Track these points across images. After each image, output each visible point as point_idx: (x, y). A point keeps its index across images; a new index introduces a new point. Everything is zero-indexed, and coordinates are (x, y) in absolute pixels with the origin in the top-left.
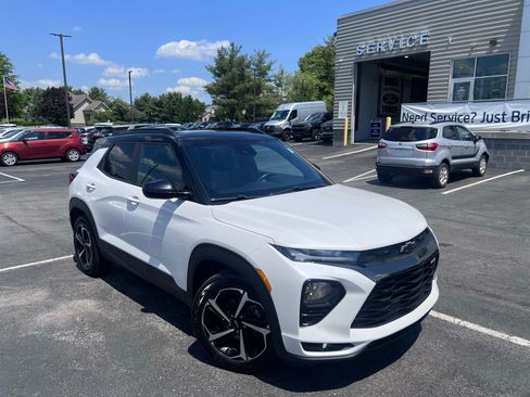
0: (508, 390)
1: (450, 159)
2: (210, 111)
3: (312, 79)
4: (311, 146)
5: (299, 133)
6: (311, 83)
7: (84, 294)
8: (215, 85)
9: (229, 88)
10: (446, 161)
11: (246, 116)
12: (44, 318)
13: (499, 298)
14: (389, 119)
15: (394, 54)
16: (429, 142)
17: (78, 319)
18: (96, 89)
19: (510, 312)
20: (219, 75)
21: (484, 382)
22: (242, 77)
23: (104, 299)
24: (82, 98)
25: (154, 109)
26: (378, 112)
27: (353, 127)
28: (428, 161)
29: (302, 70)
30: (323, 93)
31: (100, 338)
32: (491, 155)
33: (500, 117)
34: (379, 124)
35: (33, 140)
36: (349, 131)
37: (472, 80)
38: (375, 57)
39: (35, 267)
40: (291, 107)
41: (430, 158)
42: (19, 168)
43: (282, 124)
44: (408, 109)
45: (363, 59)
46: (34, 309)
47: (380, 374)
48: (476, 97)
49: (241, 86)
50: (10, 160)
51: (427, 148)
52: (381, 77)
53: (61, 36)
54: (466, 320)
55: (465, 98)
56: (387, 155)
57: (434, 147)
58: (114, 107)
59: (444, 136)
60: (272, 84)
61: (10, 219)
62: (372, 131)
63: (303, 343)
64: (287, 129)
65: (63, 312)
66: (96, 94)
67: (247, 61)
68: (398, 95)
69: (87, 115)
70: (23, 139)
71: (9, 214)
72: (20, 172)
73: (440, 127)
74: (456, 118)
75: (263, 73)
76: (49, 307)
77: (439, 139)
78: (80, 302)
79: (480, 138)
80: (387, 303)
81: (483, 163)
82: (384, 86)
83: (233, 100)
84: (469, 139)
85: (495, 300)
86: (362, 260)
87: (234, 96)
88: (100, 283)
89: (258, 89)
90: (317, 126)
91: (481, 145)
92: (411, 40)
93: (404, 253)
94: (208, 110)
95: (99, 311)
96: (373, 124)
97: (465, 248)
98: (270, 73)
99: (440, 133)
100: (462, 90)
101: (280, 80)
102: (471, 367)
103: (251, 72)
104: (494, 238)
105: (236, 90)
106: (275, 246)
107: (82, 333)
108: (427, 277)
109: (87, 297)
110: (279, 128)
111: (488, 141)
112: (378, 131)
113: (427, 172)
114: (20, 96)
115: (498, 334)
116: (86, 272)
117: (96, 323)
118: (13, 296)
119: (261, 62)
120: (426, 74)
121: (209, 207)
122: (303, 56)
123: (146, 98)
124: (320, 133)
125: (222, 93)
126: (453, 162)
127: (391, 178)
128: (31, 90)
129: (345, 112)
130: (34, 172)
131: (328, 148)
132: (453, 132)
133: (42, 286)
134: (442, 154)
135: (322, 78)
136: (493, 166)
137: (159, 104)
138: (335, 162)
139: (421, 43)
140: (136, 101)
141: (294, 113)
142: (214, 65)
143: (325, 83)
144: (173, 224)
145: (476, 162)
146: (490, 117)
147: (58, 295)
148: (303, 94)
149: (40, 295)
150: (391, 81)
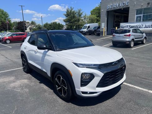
0: (146, 106)
1: (134, 39)
2: (65, 27)
3: (94, 17)
4: (94, 36)
5: (90, 33)
6: (94, 18)
7: (24, 78)
8: (66, 19)
9: (70, 20)
10: (133, 40)
11: (75, 28)
12: (12, 85)
13: (146, 79)
14: (117, 28)
15: (118, 8)
16: (128, 34)
17: (22, 85)
18: (33, 22)
19: (149, 83)
20: (67, 16)
21: (139, 104)
22: (74, 17)
23: (30, 79)
24: (29, 24)
25: (49, 27)
26: (114, 26)
27: (106, 31)
28: (128, 40)
29: (92, 14)
30: (98, 21)
31: (27, 90)
32: (147, 38)
33: (150, 26)
34: (114, 30)
35: (14, 36)
36: (105, 32)
37: (142, 15)
38: (113, 9)
39: (12, 71)
40: (88, 25)
41: (128, 39)
42: (11, 44)
43: (85, 30)
44: (122, 24)
45: (109, 10)
46: (10, 82)
47: (108, 101)
48: (143, 20)
49: (74, 19)
50: (8, 42)
51: (127, 36)
52: (114, 15)
53: (22, 6)
54: (135, 85)
55: (140, 21)
56: (115, 38)
57: (129, 35)
58: (38, 26)
59: (133, 32)
60: (83, 18)
61: (6, 58)
62: (112, 31)
63: (82, 92)
64: (87, 31)
65: (18, 83)
66: (33, 23)
67: (75, 12)
68: (120, 21)
69: (30, 29)
70: (11, 36)
71: (6, 56)
72: (11, 45)
73: (131, 29)
74: (137, 26)
75: (80, 16)
76: (14, 82)
77: (131, 33)
78: (23, 80)
79: (144, 32)
80: (108, 80)
81: (145, 40)
82: (115, 18)
83: (71, 24)
84: (140, 33)
85: (145, 80)
86: (100, 67)
87: (72, 23)
88: (29, 75)
89: (79, 20)
90: (95, 31)
91: (144, 35)
92: (123, 3)
93: (114, 65)
94: (64, 27)
95: (28, 83)
96: (112, 30)
97: (137, 65)
98: (82, 15)
99: (131, 31)
100: (139, 18)
101: (85, 17)
102: (135, 99)
103: (76, 15)
104: (146, 62)
105: (72, 21)
106: (74, 63)
107: (22, 89)
108: (122, 73)
109: (25, 79)
110: (84, 31)
111: (146, 34)
112: (114, 31)
113: (127, 43)
114: (12, 24)
115: (145, 90)
116: (25, 72)
117: (27, 86)
118: (5, 79)
119: (79, 12)
120: (128, 14)
121: (56, 52)
122: (92, 10)
123: (47, 24)
124: (96, 33)
125: (68, 22)
126: (135, 40)
127: (117, 45)
128: (15, 22)
129: (104, 26)
130: (15, 45)
131: (99, 37)
132: (135, 31)
133: (13, 76)
134: (132, 37)
135: (97, 17)
136: (148, 41)
137: (50, 25)
138: (100, 41)
139: (127, 4)
140: (44, 25)
141: (89, 27)
142: (66, 14)
143: (98, 18)
144: (46, 57)
145: (142, 40)
146: (147, 26)
147: (17, 79)
148: (92, 21)
149: (12, 78)
150: (117, 16)
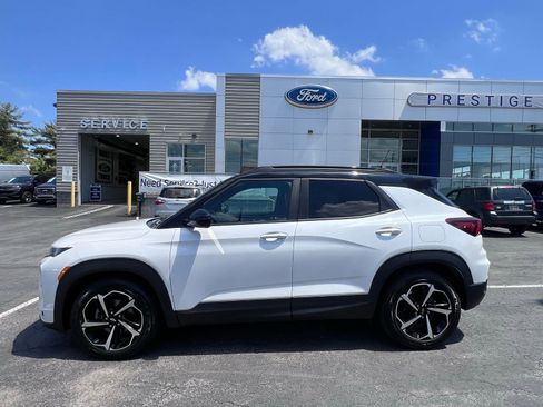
15: (118, 132)
27: (79, 190)
34: (98, 189)
36: (76, 193)
37: (181, 159)
38: (100, 131)
44: (145, 176)
45: (87, 131)
48: (186, 170)
52: (96, 149)
55: (178, 171)
62: (92, 194)
68: (110, 165)
82: (99, 157)
90: (28, 189)
92: (133, 123)
96: (92, 188)
100: (175, 165)
112: (98, 194)
129: (70, 176)
139: (142, 127)
150: (103, 153)
